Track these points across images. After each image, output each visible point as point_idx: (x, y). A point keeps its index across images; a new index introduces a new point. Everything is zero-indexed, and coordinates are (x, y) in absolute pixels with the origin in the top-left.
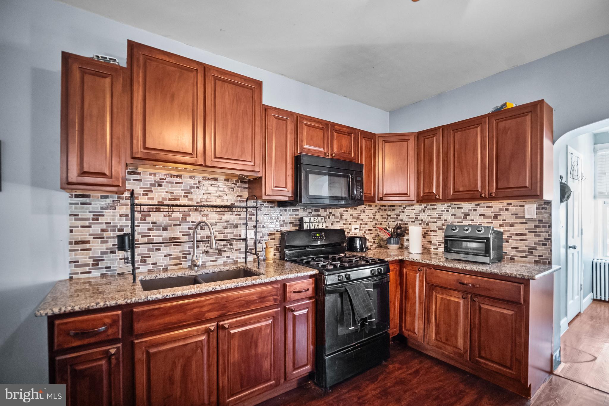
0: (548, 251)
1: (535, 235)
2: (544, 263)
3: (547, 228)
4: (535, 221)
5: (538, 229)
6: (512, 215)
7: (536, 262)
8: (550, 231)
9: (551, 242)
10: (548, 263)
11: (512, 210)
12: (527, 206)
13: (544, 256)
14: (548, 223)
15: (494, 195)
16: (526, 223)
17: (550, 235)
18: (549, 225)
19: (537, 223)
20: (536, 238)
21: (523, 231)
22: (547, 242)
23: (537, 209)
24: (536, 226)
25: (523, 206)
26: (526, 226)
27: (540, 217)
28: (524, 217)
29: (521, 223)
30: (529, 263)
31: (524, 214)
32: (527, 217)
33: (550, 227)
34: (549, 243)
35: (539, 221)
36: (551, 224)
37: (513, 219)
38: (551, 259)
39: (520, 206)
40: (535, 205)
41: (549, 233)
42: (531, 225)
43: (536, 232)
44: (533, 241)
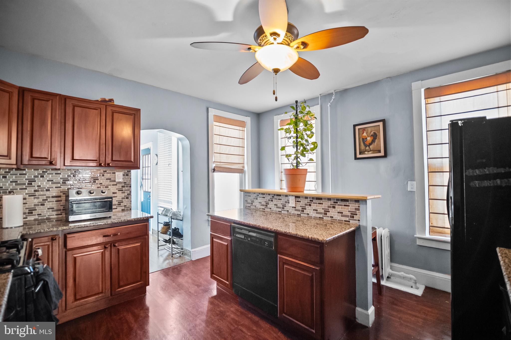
0: (129, 202)
1: (122, 193)
2: (127, 210)
3: (129, 187)
4: (122, 183)
5: (124, 189)
6: (107, 179)
7: (123, 210)
8: (130, 189)
9: (131, 196)
10: (129, 209)
11: (107, 176)
12: (117, 173)
13: (128, 206)
14: (129, 184)
15: (111, 165)
16: (116, 185)
17: (130, 192)
18: (130, 185)
19: (123, 184)
20: (122, 195)
21: (114, 191)
22: (128, 196)
23: (124, 175)
24: (122, 187)
25: (115, 173)
26: (116, 187)
27: (125, 180)
28: (115, 181)
29: (113, 185)
30: (119, 212)
31: (115, 179)
32: (117, 180)
33: (130, 187)
34: (130, 196)
35: (124, 183)
36: (131, 184)
37: (108, 182)
38: (131, 207)
39: (113, 173)
40: (122, 173)
41: (130, 191)
42: (119, 186)
43: (123, 190)
44: (121, 196)
